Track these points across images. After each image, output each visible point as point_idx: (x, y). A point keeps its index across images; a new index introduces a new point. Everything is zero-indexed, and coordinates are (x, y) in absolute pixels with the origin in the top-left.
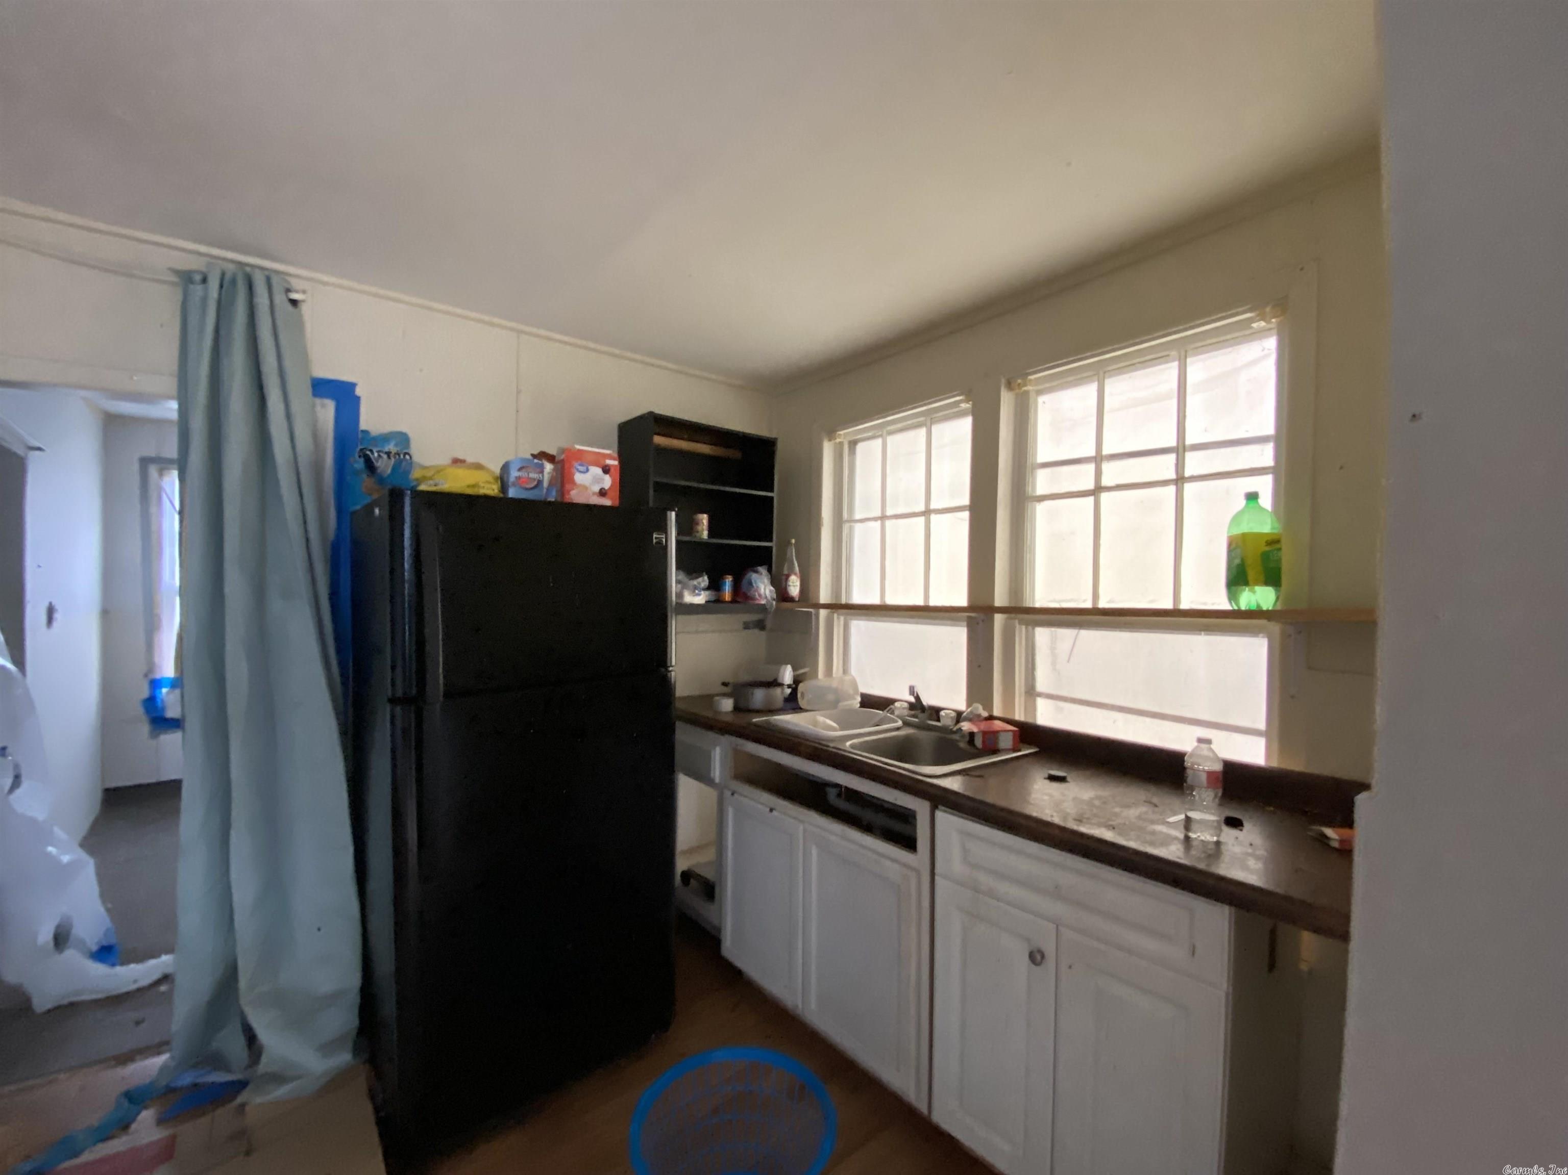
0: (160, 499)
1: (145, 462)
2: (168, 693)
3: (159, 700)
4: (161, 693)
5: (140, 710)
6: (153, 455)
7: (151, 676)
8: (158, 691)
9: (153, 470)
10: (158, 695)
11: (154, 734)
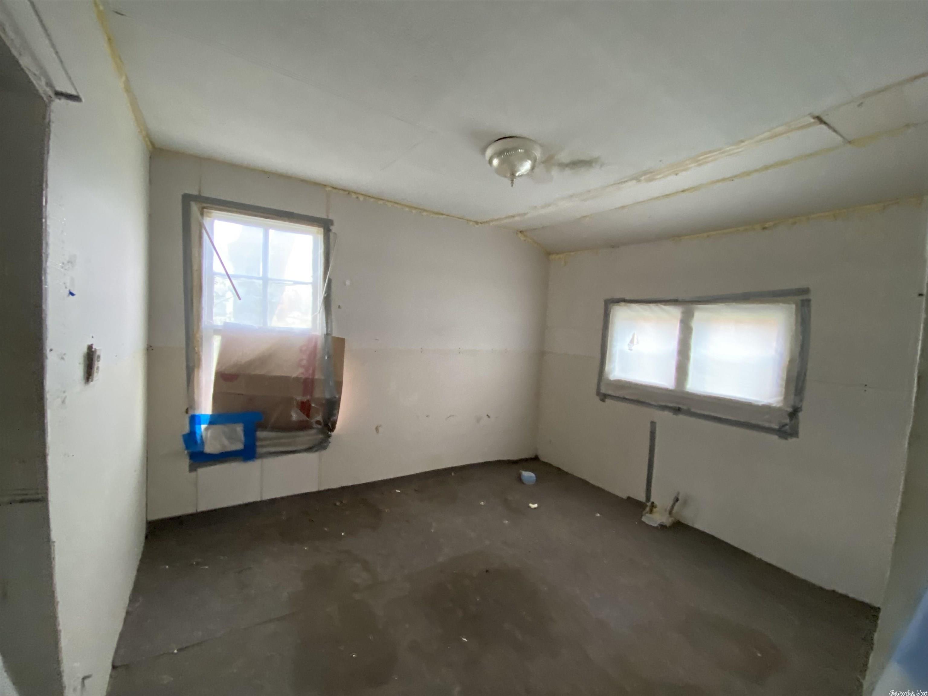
0: (200, 237)
1: (187, 199)
2: (206, 429)
3: (198, 437)
4: (200, 428)
5: (180, 444)
6: (195, 193)
7: (191, 413)
8: (197, 427)
9: (195, 208)
10: (198, 432)
11: (193, 468)
